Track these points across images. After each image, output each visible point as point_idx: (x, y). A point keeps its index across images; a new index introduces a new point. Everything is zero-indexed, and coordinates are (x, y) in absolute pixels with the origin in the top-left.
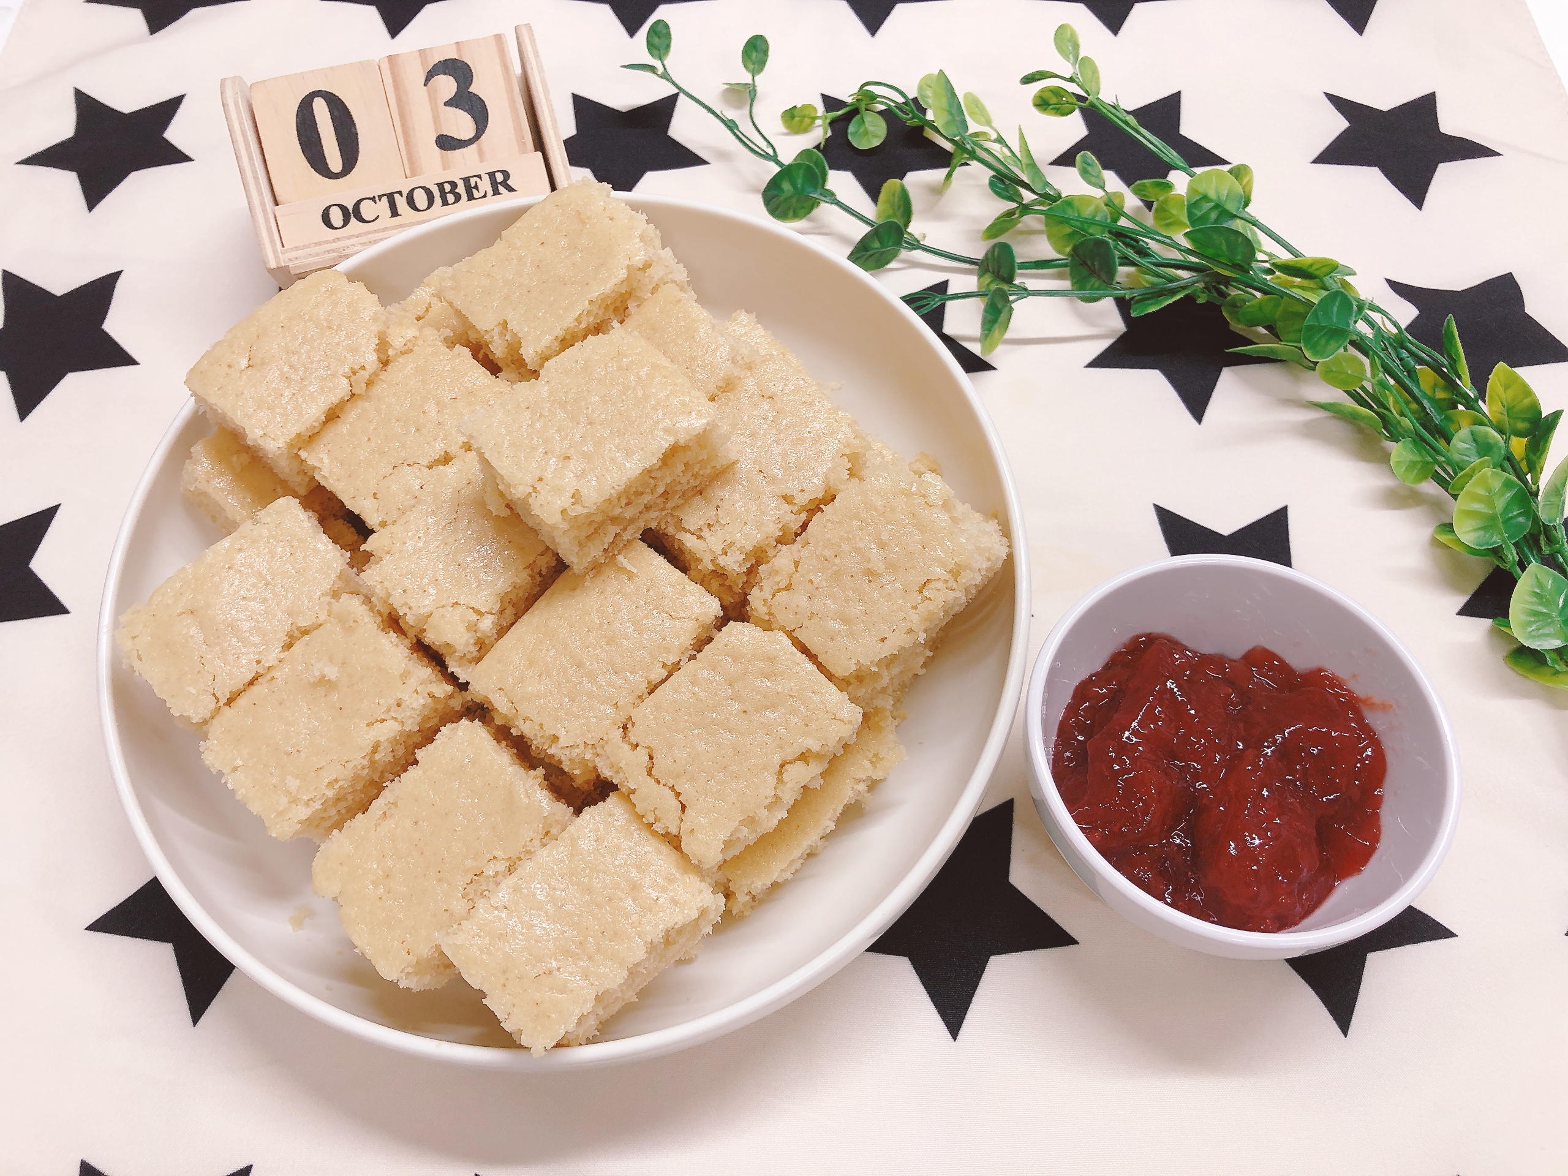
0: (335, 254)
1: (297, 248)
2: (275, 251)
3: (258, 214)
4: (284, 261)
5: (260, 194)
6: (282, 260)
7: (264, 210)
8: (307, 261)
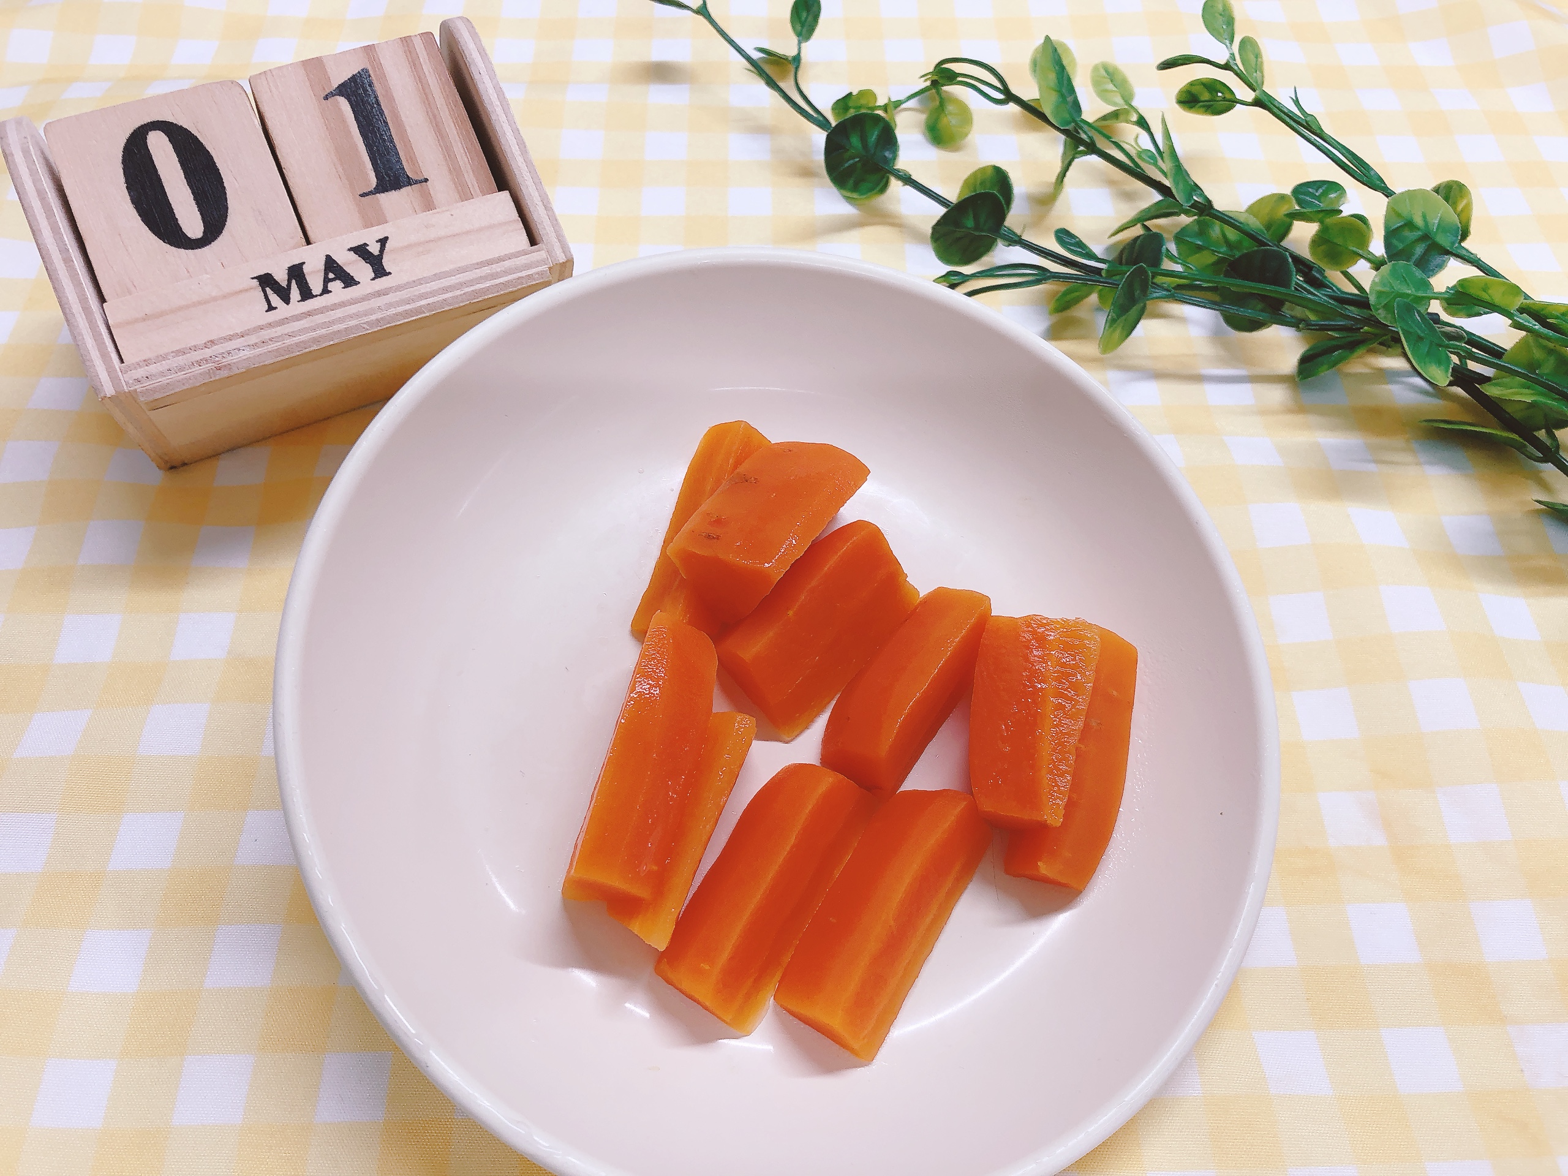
0: (210, 365)
1: (147, 362)
2: (110, 370)
3: (77, 315)
4: (127, 383)
5: (77, 284)
6: (124, 384)
7: (87, 310)
8: (164, 380)
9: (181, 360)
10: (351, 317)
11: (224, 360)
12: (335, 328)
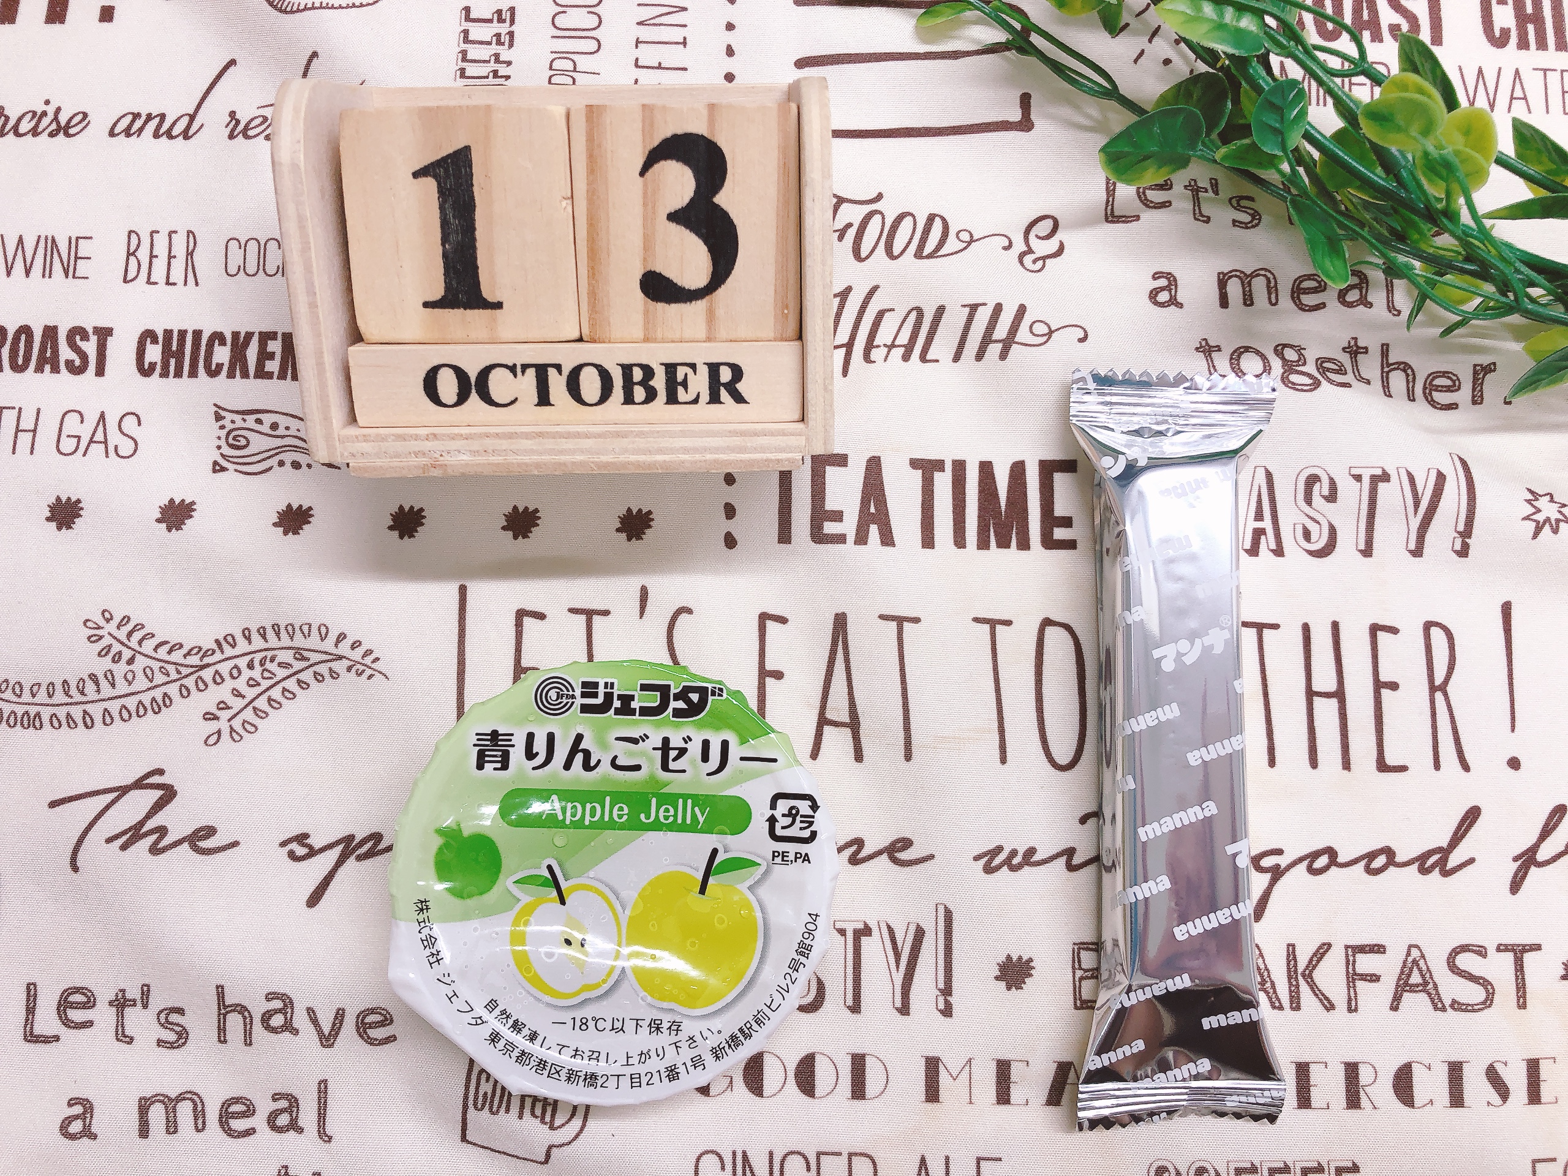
0: (426, 460)
4: (342, 455)
6: (339, 453)
8: (379, 462)
9: (399, 446)
10: (582, 451)
11: (442, 458)
12: (563, 458)
